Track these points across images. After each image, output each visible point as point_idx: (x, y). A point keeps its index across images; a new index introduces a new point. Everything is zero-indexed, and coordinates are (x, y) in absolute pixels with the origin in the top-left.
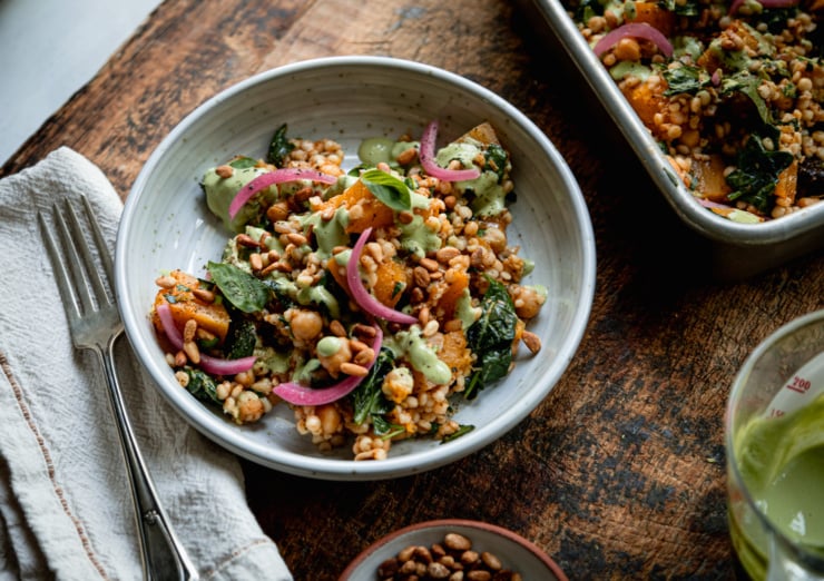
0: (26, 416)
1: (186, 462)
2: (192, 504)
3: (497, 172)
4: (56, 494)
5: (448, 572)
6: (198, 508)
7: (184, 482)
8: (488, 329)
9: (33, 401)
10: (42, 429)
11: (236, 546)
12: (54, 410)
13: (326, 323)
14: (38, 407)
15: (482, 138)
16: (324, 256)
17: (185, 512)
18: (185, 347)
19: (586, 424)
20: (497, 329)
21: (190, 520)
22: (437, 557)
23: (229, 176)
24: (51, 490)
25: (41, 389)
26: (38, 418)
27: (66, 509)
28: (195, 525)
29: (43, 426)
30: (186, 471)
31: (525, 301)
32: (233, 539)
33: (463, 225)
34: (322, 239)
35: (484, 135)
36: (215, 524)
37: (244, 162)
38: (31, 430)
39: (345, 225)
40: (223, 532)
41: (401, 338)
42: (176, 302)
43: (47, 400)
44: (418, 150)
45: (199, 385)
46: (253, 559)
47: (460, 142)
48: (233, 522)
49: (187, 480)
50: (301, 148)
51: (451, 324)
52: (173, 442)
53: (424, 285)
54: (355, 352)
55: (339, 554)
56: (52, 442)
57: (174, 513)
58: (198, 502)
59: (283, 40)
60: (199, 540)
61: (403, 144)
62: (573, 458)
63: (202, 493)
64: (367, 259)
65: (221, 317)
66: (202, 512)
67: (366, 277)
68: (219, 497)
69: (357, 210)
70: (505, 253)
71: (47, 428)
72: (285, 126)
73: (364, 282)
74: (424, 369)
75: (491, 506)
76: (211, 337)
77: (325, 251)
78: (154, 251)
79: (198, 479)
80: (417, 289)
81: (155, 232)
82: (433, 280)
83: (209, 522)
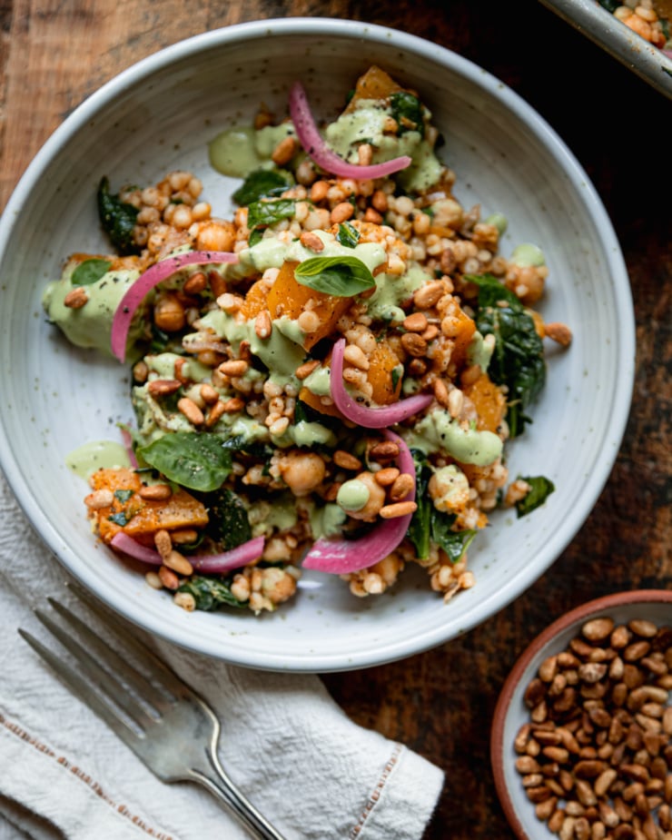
0: (25, 737)
1: (248, 706)
2: (285, 752)
3: (416, 129)
4: (120, 815)
5: (605, 667)
6: (294, 755)
7: (260, 732)
8: (506, 349)
9: (21, 712)
10: (53, 742)
11: (369, 789)
12: (50, 708)
13: (328, 459)
14: (30, 715)
15: (376, 93)
16: (284, 380)
17: (281, 763)
18: (166, 563)
19: (653, 389)
20: (518, 346)
21: (291, 772)
22: (585, 659)
23: (85, 302)
24: (113, 815)
25: (18, 690)
26: (39, 730)
27: (143, 827)
28: (301, 777)
29: (52, 737)
30: (255, 716)
31: (527, 285)
32: (360, 780)
33: (410, 225)
34: (272, 361)
35: (377, 87)
36: (329, 770)
37: (90, 270)
38: (42, 754)
39: (301, 342)
40: (343, 777)
41: (424, 430)
42: (128, 521)
43: (33, 701)
44: (295, 137)
45: (210, 600)
46: (398, 795)
47: (352, 111)
48: (348, 759)
49: (262, 729)
50: (143, 204)
51: (470, 375)
52: (216, 682)
53: (421, 353)
54: (387, 487)
55: (456, 683)
56: (75, 751)
57: (268, 770)
58: (291, 748)
59: (14, 30)
60: (317, 795)
61: (268, 131)
62: (659, 440)
63: (291, 738)
64: (350, 373)
65: (192, 508)
66: (302, 760)
67: (360, 394)
68: (315, 736)
69: (309, 319)
70: (467, 226)
71: (60, 737)
72: (104, 182)
73: (360, 400)
74: (474, 460)
75: (594, 544)
76: (191, 537)
77: (282, 373)
78: (45, 444)
79: (276, 724)
80: (416, 362)
81: (33, 420)
82: (429, 342)
83: (317, 771)
